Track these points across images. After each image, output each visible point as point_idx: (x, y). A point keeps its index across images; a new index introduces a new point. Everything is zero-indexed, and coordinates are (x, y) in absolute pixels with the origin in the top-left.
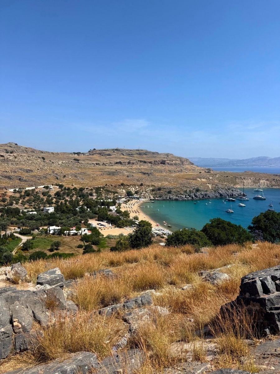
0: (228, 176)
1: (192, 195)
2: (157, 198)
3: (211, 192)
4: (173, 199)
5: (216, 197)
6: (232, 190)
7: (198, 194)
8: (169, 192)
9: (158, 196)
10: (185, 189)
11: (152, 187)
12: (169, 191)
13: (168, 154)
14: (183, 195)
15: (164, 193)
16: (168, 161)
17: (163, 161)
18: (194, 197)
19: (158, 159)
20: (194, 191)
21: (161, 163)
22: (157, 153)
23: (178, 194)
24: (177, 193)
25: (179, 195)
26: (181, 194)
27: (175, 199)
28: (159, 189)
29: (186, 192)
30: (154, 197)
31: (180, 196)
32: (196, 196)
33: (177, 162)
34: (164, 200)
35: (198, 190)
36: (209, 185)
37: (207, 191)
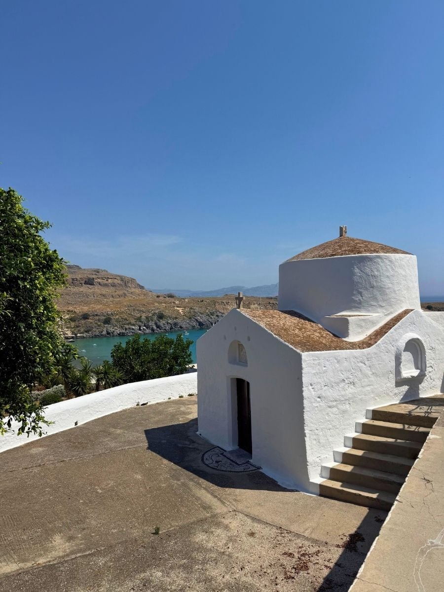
0: (203, 300)
1: (151, 324)
2: (82, 335)
3: (184, 319)
4: (115, 333)
5: (193, 327)
6: (217, 316)
7: (162, 323)
8: (107, 321)
9: (82, 330)
10: (138, 315)
11: (68, 314)
12: (105, 319)
13: (99, 269)
14: (134, 325)
15: (96, 324)
16: (99, 280)
17: (89, 279)
18: (155, 327)
19: (79, 277)
20: (155, 318)
21: (86, 283)
22: (78, 266)
23: (125, 324)
24: (123, 322)
25: (127, 327)
26: (130, 323)
27: (119, 334)
28: (85, 317)
29: (139, 319)
30: (73, 333)
31: (130, 328)
32: (158, 327)
33: (116, 281)
34: (96, 336)
35: (161, 317)
36: (178, 309)
37: (176, 318)
